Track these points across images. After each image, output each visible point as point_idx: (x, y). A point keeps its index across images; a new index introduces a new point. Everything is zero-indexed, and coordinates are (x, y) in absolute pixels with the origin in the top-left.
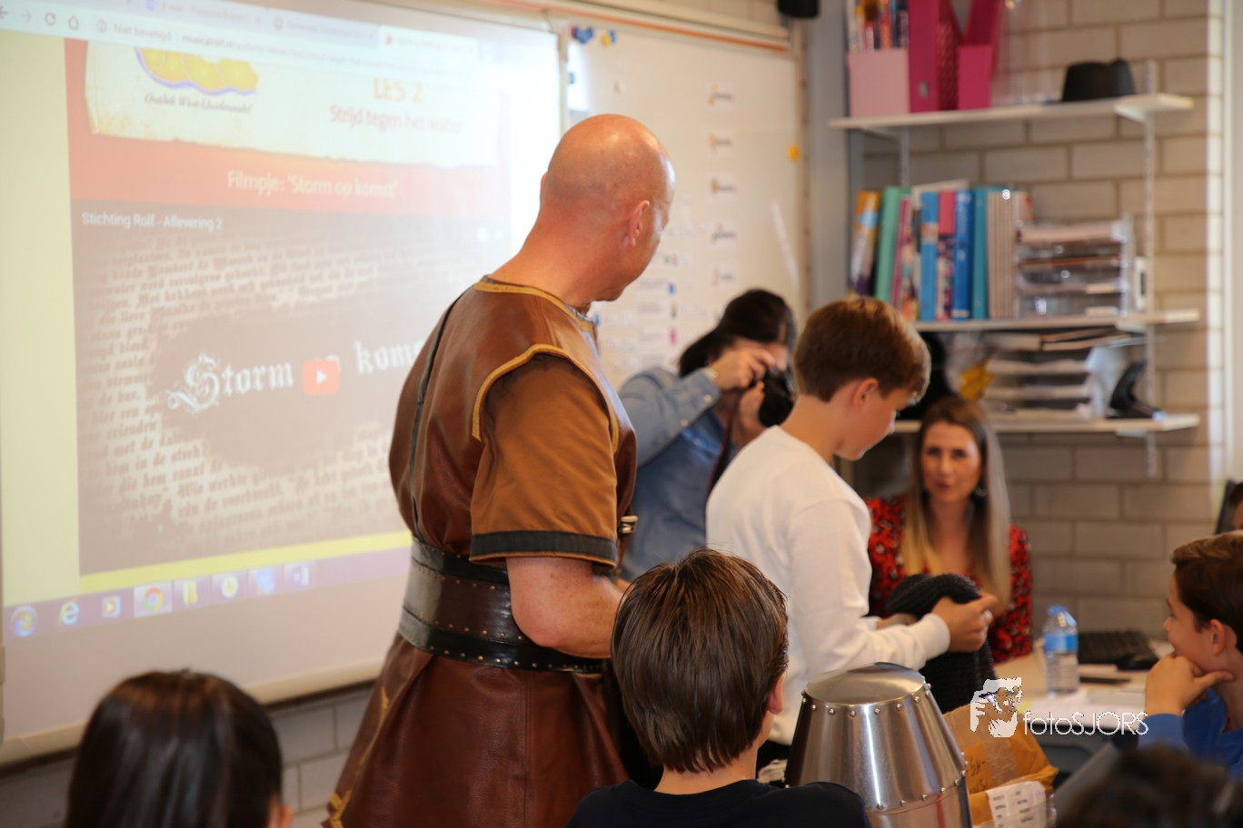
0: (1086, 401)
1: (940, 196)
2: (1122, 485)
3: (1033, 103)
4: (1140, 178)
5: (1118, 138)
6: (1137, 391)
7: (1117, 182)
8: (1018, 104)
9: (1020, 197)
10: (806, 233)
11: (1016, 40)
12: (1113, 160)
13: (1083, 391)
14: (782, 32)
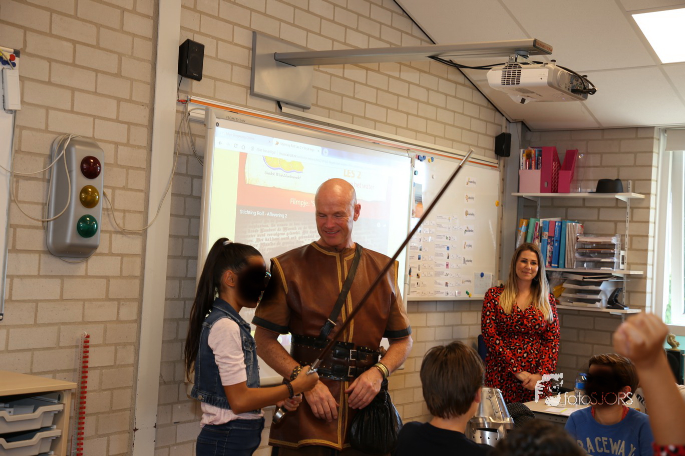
0: (599, 300)
1: (550, 223)
3: (586, 192)
4: (625, 222)
5: (617, 207)
6: (618, 299)
7: (616, 222)
8: (580, 192)
9: (579, 225)
10: (500, 232)
11: (581, 170)
12: (615, 215)
13: (598, 297)
14: (496, 161)
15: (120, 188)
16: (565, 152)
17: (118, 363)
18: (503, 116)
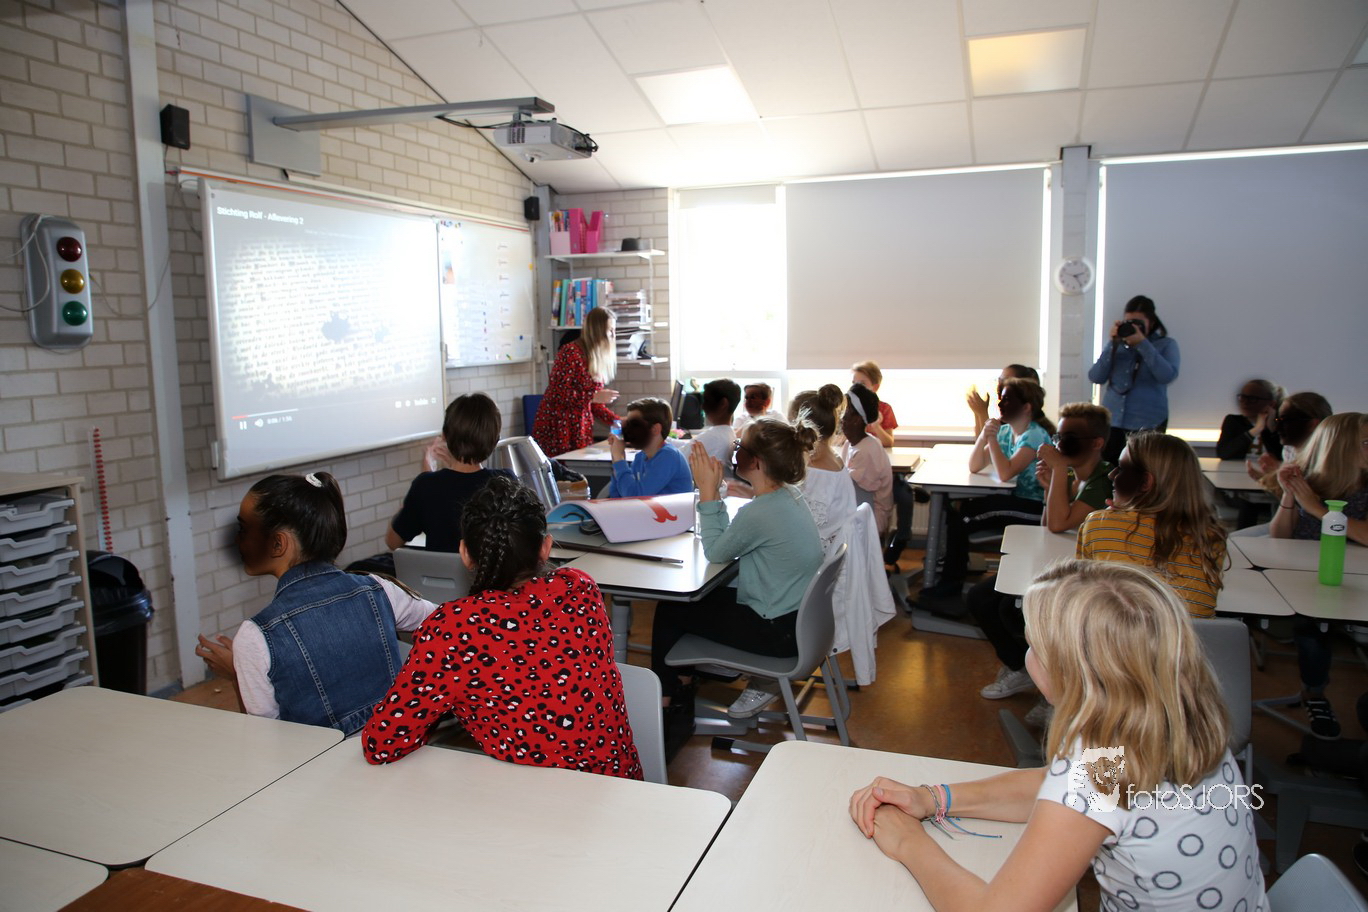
0: (630, 353)
1: (581, 282)
2: (643, 382)
3: (612, 251)
4: (648, 278)
5: (640, 264)
6: (647, 350)
7: (641, 279)
8: (607, 252)
9: (608, 283)
11: (607, 230)
12: (639, 272)
13: (629, 350)
14: (526, 225)
15: (110, 271)
16: (590, 213)
17: (136, 454)
18: (530, 179)
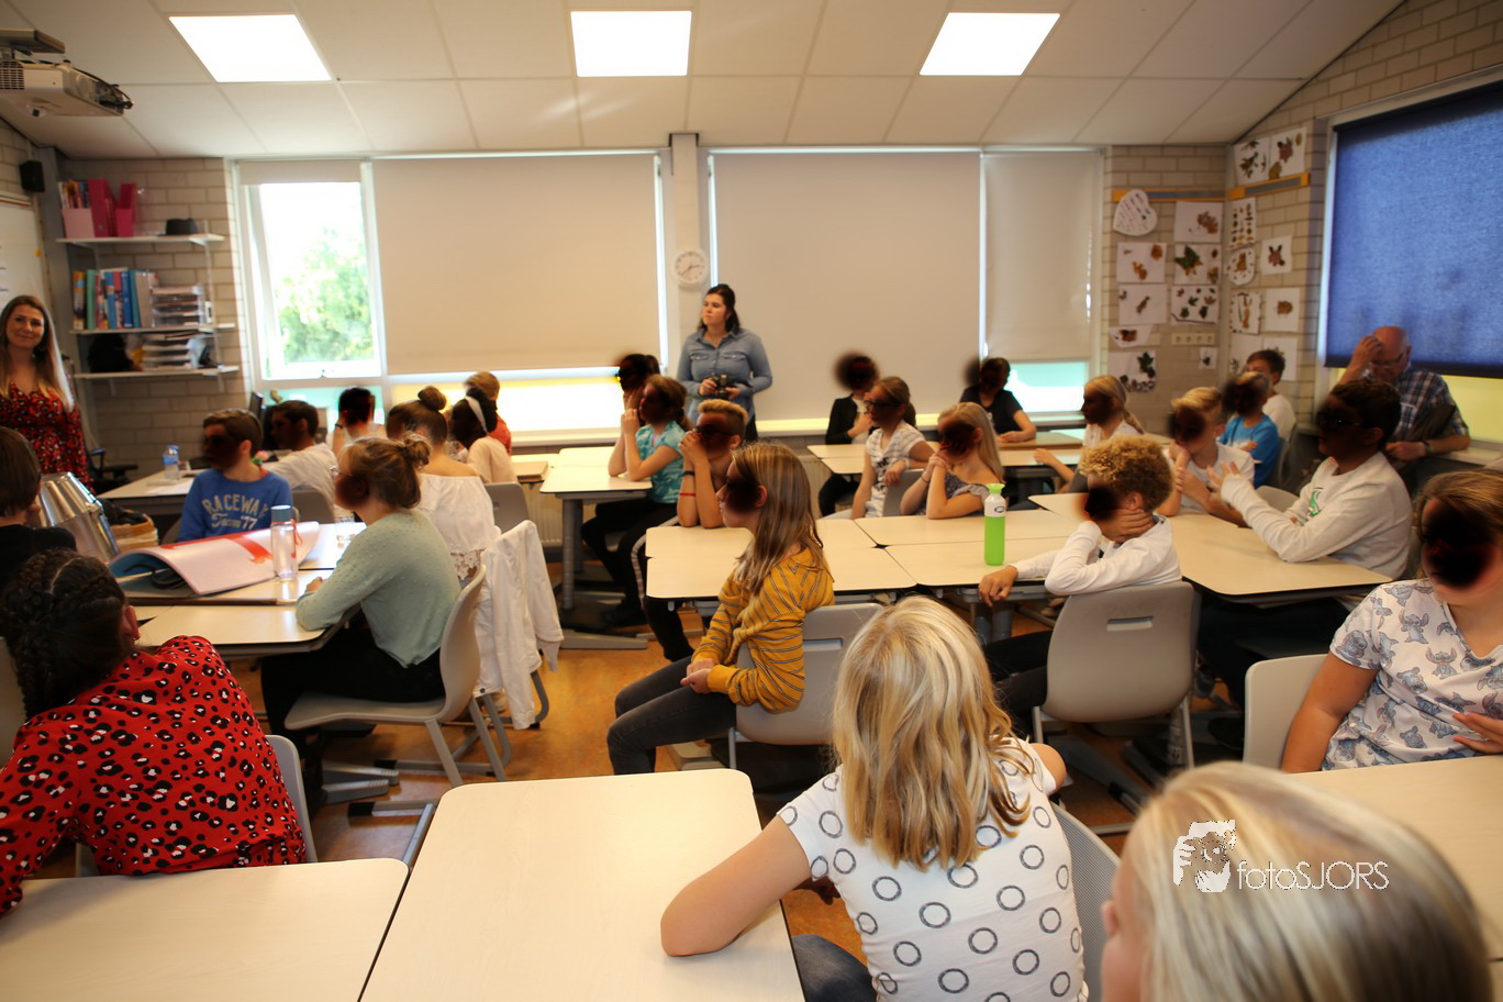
0: (188, 361)
1: (113, 274)
2: (209, 396)
3: (154, 235)
4: (205, 268)
5: (193, 252)
6: (211, 357)
7: (196, 270)
8: (147, 235)
9: (151, 276)
11: (143, 208)
12: (193, 261)
13: (186, 357)
14: (26, 198)
16: (119, 186)
18: (25, 139)
